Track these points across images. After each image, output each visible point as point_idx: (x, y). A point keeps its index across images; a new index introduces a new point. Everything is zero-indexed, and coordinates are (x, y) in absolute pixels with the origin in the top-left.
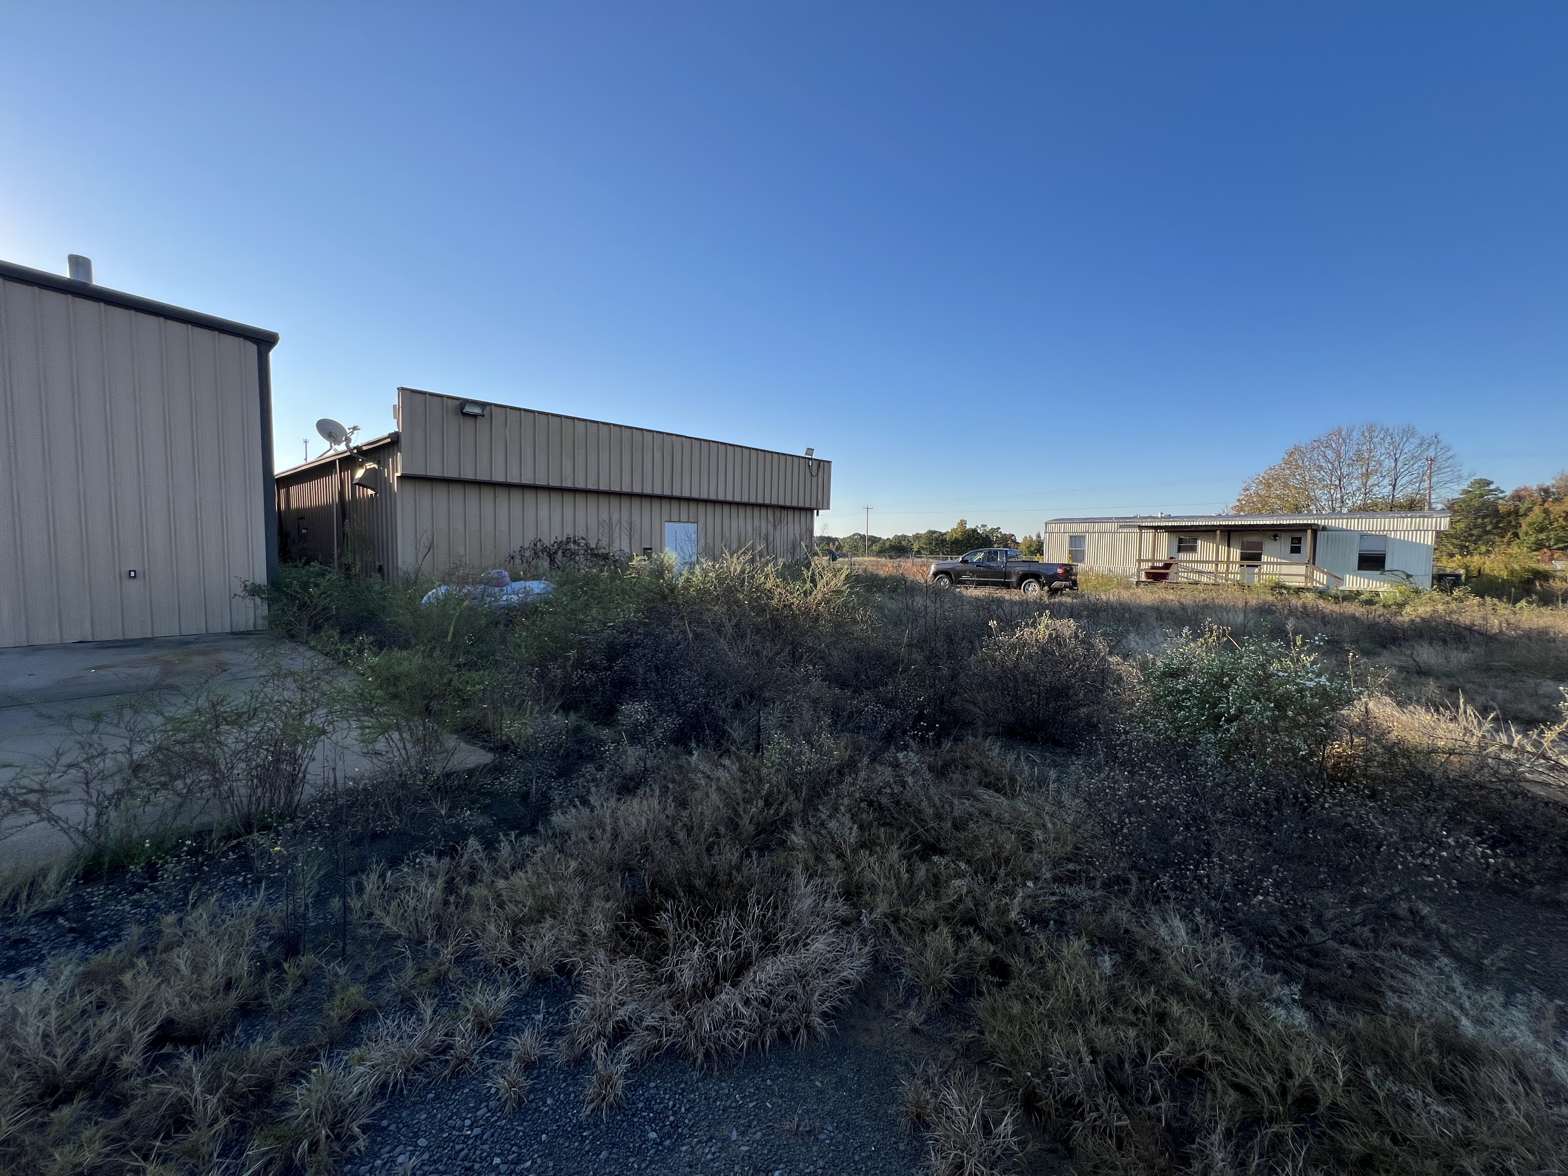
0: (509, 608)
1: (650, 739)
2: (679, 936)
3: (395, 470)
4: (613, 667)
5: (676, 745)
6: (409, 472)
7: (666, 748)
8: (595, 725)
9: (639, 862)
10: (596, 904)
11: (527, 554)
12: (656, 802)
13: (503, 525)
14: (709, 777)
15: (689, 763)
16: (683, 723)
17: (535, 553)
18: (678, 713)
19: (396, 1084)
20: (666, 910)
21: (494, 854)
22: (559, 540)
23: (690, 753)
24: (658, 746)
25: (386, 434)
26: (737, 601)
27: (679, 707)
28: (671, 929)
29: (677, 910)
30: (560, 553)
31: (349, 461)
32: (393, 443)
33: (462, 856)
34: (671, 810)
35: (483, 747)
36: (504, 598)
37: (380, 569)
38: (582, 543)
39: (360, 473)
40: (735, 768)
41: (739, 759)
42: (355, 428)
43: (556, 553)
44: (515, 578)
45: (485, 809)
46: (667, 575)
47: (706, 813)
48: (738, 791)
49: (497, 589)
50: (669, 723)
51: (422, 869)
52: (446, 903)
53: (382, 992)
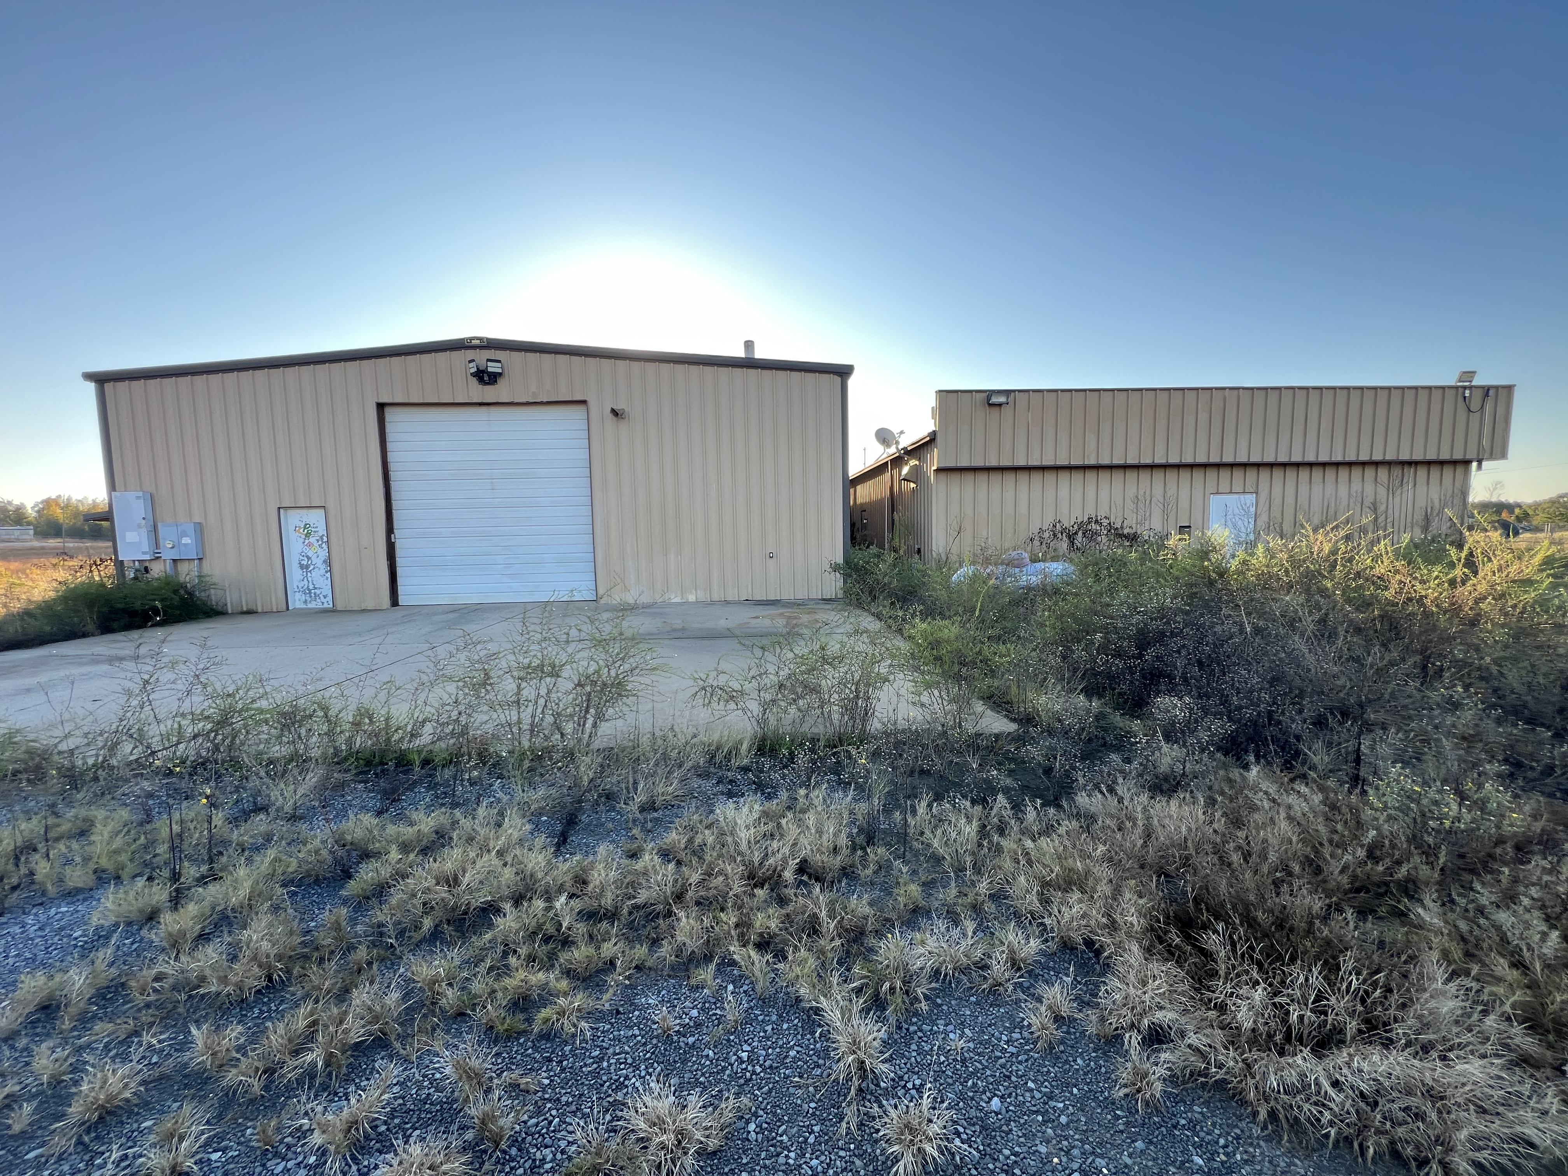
0: (1029, 588)
1: (1191, 740)
2: (1234, 967)
3: (932, 464)
4: (1144, 656)
5: (1225, 755)
6: (943, 465)
7: (1211, 755)
8: (1122, 715)
9: (1177, 869)
10: (1128, 895)
11: (1046, 535)
12: (1200, 812)
13: (1023, 508)
14: (1274, 801)
15: (1244, 779)
16: (1237, 730)
17: (1055, 535)
18: (1229, 717)
19: (946, 975)
20: (1216, 931)
21: (1020, 815)
22: (1079, 520)
23: (1246, 767)
24: (1203, 750)
25: (926, 434)
26: (1323, 591)
27: (1230, 712)
28: (1223, 954)
29: (1231, 937)
30: (1080, 534)
31: (897, 461)
32: (931, 440)
33: (991, 808)
34: (1220, 825)
35: (1006, 716)
36: (1024, 578)
37: (919, 551)
38: (1105, 522)
39: (905, 470)
40: (1317, 798)
41: (1322, 789)
42: (902, 432)
43: (1076, 533)
44: (1034, 560)
45: (1011, 773)
46: (1214, 557)
47: (1270, 841)
48: (1321, 828)
49: (1017, 570)
50: (1220, 727)
51: (960, 811)
52: (980, 845)
53: (932, 899)
